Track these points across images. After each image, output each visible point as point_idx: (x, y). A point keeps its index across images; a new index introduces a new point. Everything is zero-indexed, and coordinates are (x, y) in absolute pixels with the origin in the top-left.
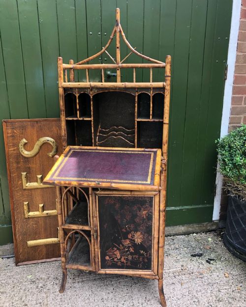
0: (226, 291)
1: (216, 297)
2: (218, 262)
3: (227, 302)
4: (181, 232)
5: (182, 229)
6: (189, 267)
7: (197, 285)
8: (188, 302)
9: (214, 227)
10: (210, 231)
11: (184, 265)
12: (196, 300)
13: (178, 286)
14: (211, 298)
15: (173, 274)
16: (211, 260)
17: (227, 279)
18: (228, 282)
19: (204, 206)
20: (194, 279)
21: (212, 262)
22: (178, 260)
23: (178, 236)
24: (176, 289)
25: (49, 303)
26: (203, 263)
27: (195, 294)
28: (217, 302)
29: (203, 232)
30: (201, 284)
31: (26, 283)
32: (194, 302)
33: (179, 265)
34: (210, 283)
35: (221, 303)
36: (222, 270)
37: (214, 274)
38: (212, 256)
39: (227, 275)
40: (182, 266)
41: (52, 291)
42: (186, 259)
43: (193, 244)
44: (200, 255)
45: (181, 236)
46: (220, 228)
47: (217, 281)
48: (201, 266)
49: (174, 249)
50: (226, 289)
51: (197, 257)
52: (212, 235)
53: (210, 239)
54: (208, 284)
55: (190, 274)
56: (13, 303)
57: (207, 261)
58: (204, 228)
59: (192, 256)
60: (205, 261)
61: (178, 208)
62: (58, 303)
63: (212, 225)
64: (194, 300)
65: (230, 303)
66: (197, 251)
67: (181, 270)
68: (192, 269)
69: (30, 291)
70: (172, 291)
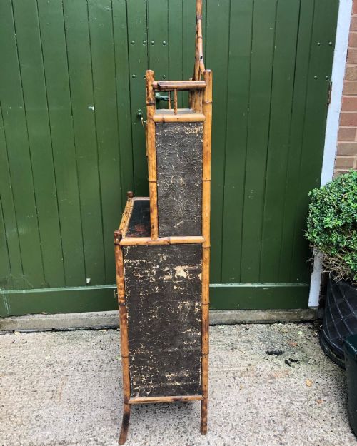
0: (302, 404)
1: (284, 410)
2: (302, 365)
3: (298, 419)
4: (260, 318)
5: (262, 315)
6: (259, 367)
7: (262, 392)
8: (243, 412)
9: (310, 317)
10: (304, 322)
11: (253, 364)
12: (254, 411)
13: (235, 390)
14: (276, 411)
15: (234, 374)
16: (292, 361)
17: (308, 388)
18: (307, 393)
19: (295, 285)
20: (260, 384)
21: (293, 363)
22: (246, 356)
23: (255, 325)
24: (231, 393)
25: (63, 392)
26: (281, 364)
27: (255, 403)
28: (284, 417)
29: (294, 323)
30: (268, 391)
31: (42, 365)
32: (251, 413)
33: (244, 363)
34: (281, 391)
35: (289, 419)
36: (304, 375)
37: (291, 379)
38: (297, 356)
39: (309, 383)
40: (249, 365)
41: (70, 378)
42: (257, 357)
43: (275, 337)
44: (279, 353)
45: (260, 325)
46: (319, 319)
47: (292, 390)
48: (276, 368)
49: (244, 342)
50: (302, 401)
51: (274, 356)
52: (305, 327)
53: (300, 333)
54: (278, 392)
55: (256, 376)
56: (20, 387)
57: (286, 362)
58: (296, 316)
59: (267, 353)
60: (284, 362)
61: (256, 285)
62: (74, 393)
63: (308, 313)
64: (251, 410)
65: (301, 420)
66: (277, 347)
67: (246, 370)
68: (261, 370)
69: (44, 375)
70: (224, 395)
